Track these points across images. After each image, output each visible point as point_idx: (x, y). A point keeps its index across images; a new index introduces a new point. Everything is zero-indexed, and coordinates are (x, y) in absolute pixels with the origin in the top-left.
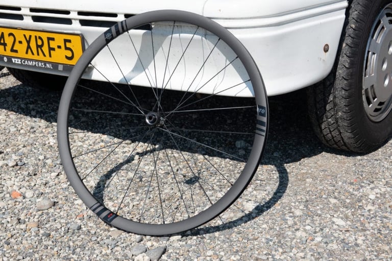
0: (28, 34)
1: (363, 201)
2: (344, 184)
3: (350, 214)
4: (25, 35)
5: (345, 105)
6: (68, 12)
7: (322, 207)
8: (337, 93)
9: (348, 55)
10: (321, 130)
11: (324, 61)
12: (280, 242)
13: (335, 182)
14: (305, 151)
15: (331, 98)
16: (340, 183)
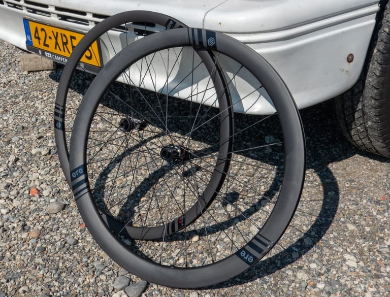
0: (55, 30)
1: (386, 230)
2: (369, 203)
3: (366, 249)
4: (53, 32)
5: (375, 115)
6: (84, 14)
7: (336, 235)
8: (366, 101)
9: (379, 62)
10: (351, 136)
11: (347, 72)
12: (276, 285)
13: (359, 199)
14: (336, 151)
15: (360, 107)
16: (365, 201)
